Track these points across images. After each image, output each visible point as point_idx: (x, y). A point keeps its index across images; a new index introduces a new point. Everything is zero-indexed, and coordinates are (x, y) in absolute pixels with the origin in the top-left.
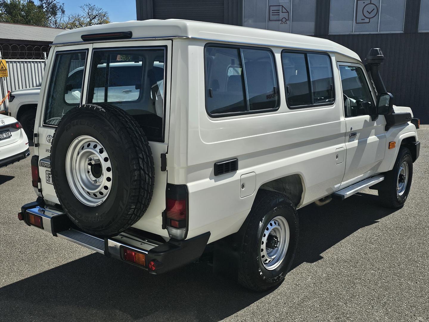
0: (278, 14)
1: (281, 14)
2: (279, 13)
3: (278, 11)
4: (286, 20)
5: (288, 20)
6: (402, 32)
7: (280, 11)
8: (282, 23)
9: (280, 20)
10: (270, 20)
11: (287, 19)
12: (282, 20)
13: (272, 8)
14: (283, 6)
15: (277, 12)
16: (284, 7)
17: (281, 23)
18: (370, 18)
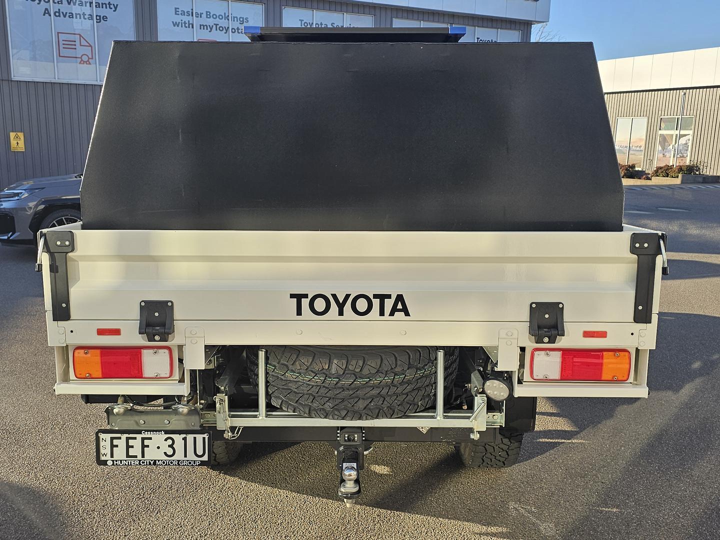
0: (73, 47)
2: (75, 45)
4: (89, 58)
5: (92, 58)
7: (78, 43)
8: (82, 62)
9: (79, 58)
10: (60, 56)
12: (81, 58)
13: (62, 37)
14: (81, 36)
15: (72, 45)
16: (83, 38)
17: (80, 63)
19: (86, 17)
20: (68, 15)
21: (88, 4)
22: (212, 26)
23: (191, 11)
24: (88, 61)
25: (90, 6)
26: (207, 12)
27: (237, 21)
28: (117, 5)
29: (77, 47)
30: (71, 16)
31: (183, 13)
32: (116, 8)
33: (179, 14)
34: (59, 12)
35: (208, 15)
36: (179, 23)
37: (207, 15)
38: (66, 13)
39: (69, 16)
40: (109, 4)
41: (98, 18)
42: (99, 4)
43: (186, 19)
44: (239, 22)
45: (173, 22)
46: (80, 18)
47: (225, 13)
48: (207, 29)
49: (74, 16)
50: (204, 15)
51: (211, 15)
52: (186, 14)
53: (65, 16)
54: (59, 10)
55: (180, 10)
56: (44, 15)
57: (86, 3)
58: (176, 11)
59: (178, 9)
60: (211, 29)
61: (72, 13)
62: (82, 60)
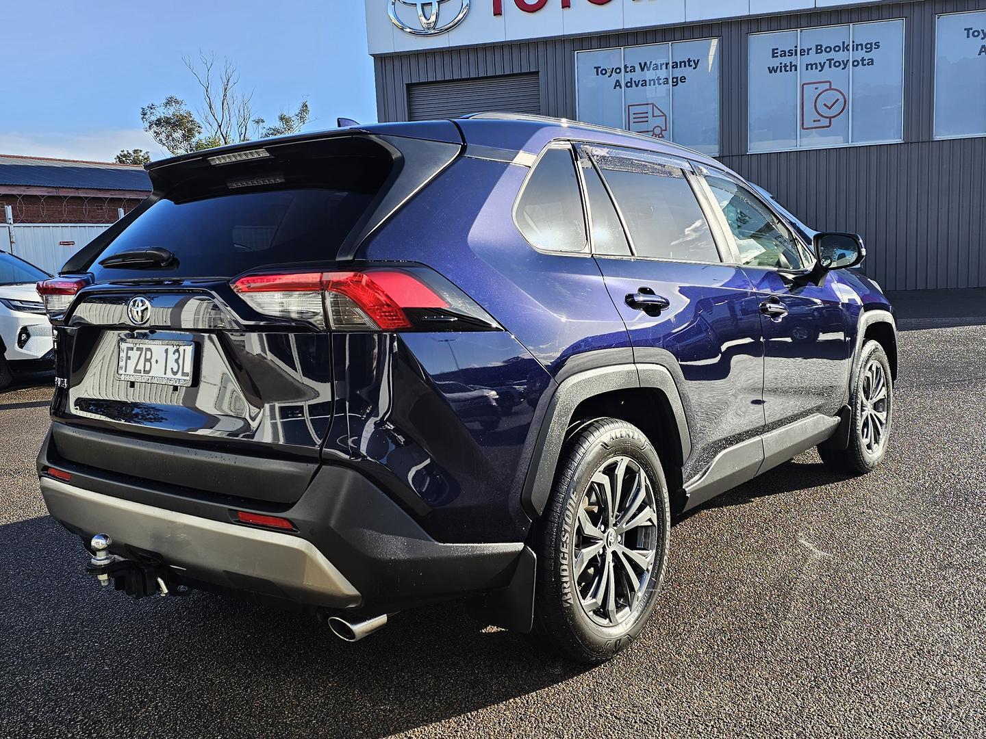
0: (646, 119)
1: (650, 119)
2: (648, 117)
3: (646, 115)
4: (662, 130)
5: (666, 130)
6: (900, 141)
7: (650, 114)
9: (651, 131)
11: (664, 128)
12: (653, 131)
13: (633, 110)
14: (653, 105)
15: (642, 118)
16: (656, 107)
18: (830, 118)
19: (661, 82)
20: (641, 83)
21: (664, 66)
22: (825, 63)
23: (794, 49)
24: (661, 134)
25: (666, 68)
26: (817, 46)
27: (862, 49)
28: (698, 60)
29: (649, 119)
30: (644, 83)
31: (784, 54)
32: (696, 64)
33: (777, 56)
34: (631, 83)
35: (819, 49)
36: (777, 67)
37: (817, 49)
38: (639, 81)
39: (642, 85)
40: (689, 61)
41: (675, 80)
42: (677, 63)
43: (786, 60)
44: (865, 50)
45: (769, 68)
46: (654, 85)
47: (844, 42)
48: (816, 68)
49: (648, 84)
50: (813, 51)
51: (823, 49)
52: (787, 54)
53: (637, 86)
54: (631, 79)
55: (779, 51)
56: (615, 88)
57: (661, 65)
58: (773, 53)
59: (777, 49)
60: (822, 67)
61: (645, 81)
62: (654, 134)
